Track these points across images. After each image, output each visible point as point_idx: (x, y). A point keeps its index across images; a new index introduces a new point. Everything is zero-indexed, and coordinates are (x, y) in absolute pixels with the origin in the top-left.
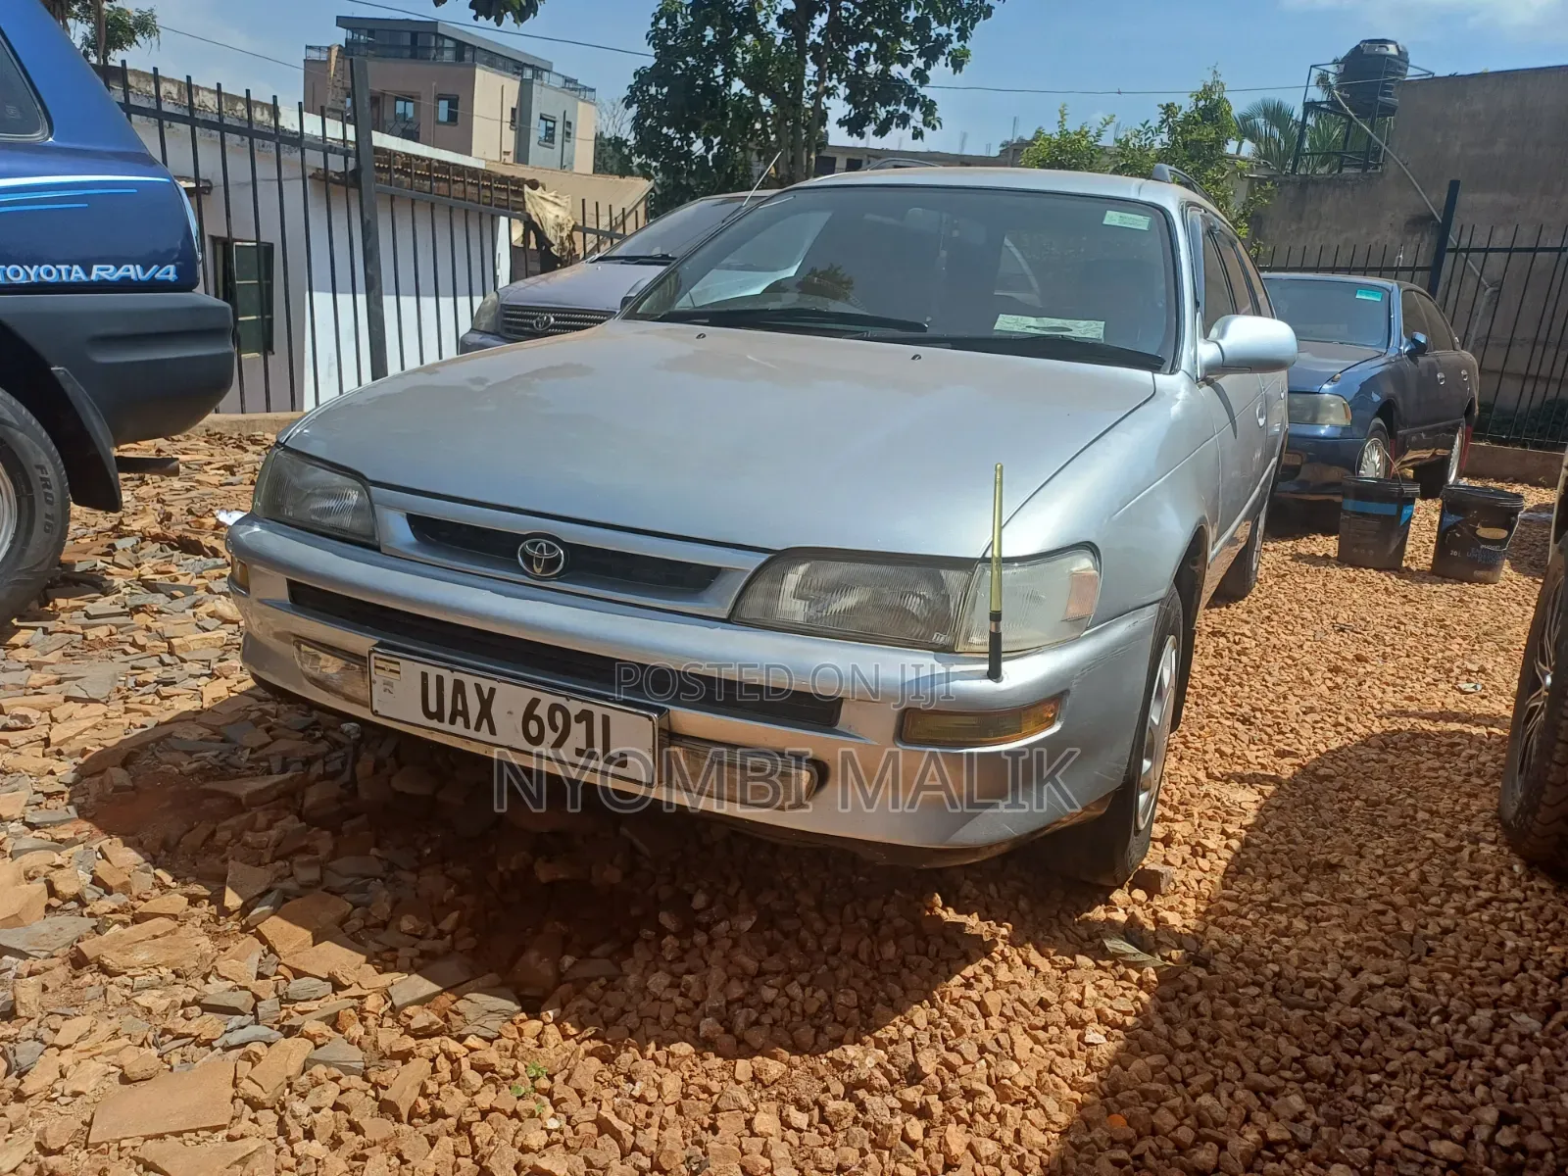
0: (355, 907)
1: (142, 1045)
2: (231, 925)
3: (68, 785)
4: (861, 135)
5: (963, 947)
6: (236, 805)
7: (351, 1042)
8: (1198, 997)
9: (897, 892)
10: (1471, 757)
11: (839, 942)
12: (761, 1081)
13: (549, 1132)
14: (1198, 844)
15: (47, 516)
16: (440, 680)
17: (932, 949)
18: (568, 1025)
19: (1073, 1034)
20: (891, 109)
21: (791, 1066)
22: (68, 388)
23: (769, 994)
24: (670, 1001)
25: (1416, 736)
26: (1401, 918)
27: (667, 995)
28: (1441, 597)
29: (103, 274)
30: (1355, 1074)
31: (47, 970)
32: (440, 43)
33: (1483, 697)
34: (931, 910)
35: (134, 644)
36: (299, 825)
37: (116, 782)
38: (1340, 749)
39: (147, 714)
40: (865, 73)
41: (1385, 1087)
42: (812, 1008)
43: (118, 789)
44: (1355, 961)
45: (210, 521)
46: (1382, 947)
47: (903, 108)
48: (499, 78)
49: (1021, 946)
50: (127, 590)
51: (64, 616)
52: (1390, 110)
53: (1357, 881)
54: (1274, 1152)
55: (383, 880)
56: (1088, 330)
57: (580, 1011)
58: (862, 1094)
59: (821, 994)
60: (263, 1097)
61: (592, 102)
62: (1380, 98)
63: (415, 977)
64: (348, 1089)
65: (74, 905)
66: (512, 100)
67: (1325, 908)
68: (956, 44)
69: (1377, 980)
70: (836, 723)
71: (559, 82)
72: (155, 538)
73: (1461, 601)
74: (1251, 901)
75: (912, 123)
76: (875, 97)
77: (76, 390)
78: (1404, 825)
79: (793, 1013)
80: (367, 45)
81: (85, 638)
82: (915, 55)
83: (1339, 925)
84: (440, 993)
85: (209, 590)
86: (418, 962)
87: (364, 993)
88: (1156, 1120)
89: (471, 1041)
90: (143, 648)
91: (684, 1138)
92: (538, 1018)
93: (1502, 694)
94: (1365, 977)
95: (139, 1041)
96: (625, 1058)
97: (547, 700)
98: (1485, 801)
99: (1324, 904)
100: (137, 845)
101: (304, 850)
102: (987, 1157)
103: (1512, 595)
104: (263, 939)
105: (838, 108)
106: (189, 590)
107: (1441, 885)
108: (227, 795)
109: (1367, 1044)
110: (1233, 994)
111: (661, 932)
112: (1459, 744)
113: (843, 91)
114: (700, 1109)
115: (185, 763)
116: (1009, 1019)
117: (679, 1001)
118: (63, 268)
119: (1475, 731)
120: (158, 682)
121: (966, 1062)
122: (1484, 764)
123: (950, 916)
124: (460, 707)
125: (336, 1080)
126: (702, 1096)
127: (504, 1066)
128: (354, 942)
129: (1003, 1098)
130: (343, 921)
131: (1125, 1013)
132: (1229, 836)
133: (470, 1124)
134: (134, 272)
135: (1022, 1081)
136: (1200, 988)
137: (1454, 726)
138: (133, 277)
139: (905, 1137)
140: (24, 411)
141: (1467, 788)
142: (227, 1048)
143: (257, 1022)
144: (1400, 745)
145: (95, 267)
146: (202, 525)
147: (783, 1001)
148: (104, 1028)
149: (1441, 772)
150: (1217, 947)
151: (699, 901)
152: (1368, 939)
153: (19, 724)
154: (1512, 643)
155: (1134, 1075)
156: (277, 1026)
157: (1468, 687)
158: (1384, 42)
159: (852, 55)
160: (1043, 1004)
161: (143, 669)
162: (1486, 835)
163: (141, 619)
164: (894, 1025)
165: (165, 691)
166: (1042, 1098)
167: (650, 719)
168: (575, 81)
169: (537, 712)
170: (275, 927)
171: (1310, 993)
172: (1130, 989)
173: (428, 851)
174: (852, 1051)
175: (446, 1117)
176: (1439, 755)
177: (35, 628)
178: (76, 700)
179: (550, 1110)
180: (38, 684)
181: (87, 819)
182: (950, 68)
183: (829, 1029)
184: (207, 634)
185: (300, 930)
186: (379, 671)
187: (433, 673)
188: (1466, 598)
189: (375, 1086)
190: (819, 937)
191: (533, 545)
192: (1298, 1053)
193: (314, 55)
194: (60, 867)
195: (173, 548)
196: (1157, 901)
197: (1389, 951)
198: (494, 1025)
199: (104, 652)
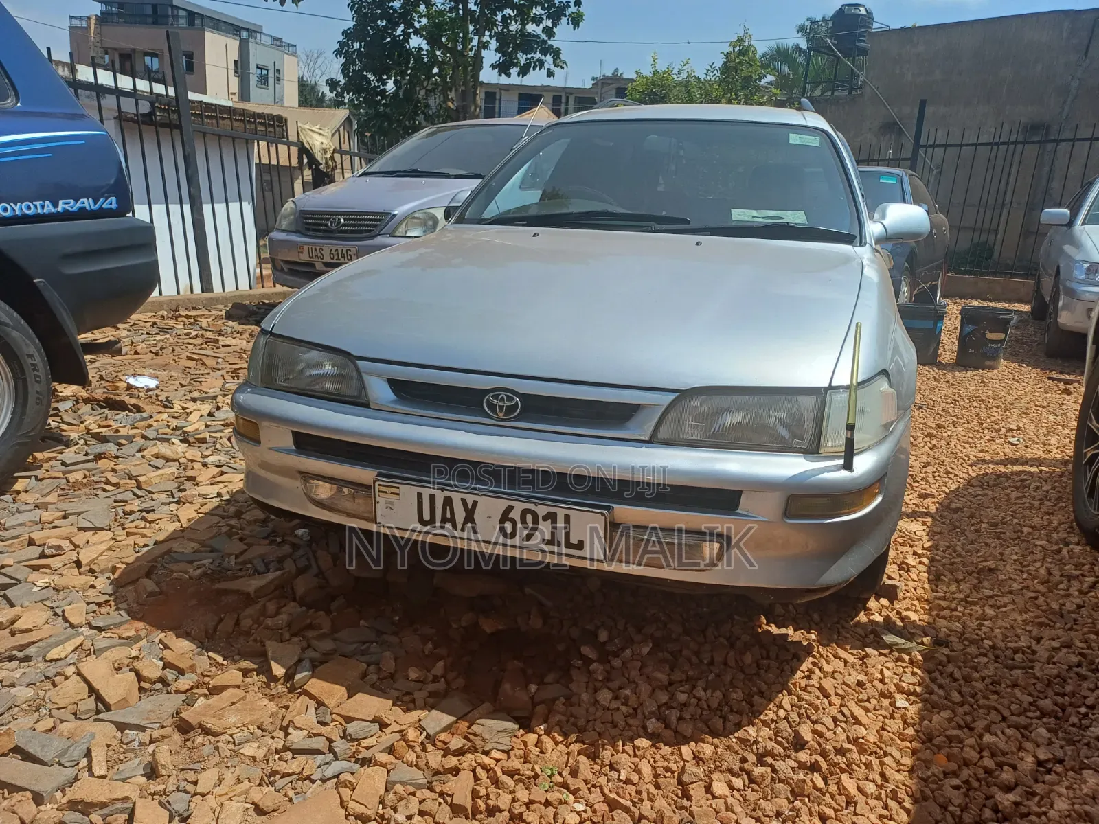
0: (369, 665)
1: (260, 785)
2: (280, 688)
3: (110, 595)
4: (509, 75)
5: (792, 651)
6: (248, 599)
7: (410, 765)
8: (950, 668)
9: (736, 617)
10: (1037, 488)
11: (712, 657)
12: (701, 759)
13: (579, 813)
14: (903, 563)
15: (37, 392)
16: (432, 497)
17: (773, 654)
18: (556, 735)
19: (886, 702)
20: (529, 56)
21: (716, 747)
22: (46, 294)
23: (682, 697)
24: (618, 709)
25: (999, 476)
26: (1048, 600)
27: (614, 705)
28: (969, 380)
29: (66, 206)
30: (1069, 709)
31: (163, 737)
32: (175, 12)
33: (1026, 446)
34: (760, 627)
35: (108, 482)
36: (299, 610)
37: (149, 589)
38: (957, 489)
39: (144, 536)
40: (509, 31)
41: (1090, 715)
42: (715, 705)
43: (151, 594)
44: (1035, 632)
45: (122, 385)
46: (1047, 621)
47: (538, 55)
48: (222, 37)
49: (828, 645)
50: (82, 442)
51: (46, 466)
52: (864, 52)
53: (1010, 578)
54: (1044, 767)
55: (377, 643)
56: (796, 218)
57: (559, 723)
58: (769, 760)
59: (718, 694)
60: (369, 812)
61: (294, 55)
62: (857, 44)
63: (434, 712)
64: (424, 800)
65: (159, 686)
66: (234, 55)
67: (1000, 599)
68: (573, 9)
69: (1056, 644)
70: (737, 507)
71: (269, 41)
72: (86, 401)
73: (982, 382)
74: (954, 599)
75: (546, 65)
76: (517, 48)
77: (53, 296)
78: (1019, 537)
79: (702, 709)
80: (119, 15)
81: (68, 481)
82: (545, 17)
83: (1014, 610)
84: (456, 722)
85: (144, 437)
86: (431, 700)
87: (403, 727)
88: (965, 756)
89: (495, 754)
90: (117, 485)
91: (670, 805)
92: (534, 732)
93: (1037, 443)
94: (1047, 643)
95: (257, 783)
96: (607, 754)
97: (519, 506)
98: (1060, 516)
99: (997, 596)
100: (187, 636)
101: (310, 627)
102: (872, 794)
103: (1011, 376)
104: (312, 697)
105: (491, 56)
106: (130, 439)
107: (1061, 576)
108: (237, 592)
109: (1068, 688)
110: (972, 663)
111: (587, 661)
112: (1026, 480)
113: (494, 44)
114: (670, 783)
115: (191, 570)
116: (843, 697)
117: (624, 709)
118: (38, 203)
119: (1031, 469)
120: (142, 511)
121: (829, 730)
122: (1047, 492)
123: (774, 629)
124: (448, 515)
125: (413, 794)
126: (667, 775)
127: (526, 770)
128: (377, 689)
129: (862, 751)
130: (364, 675)
131: (914, 684)
132: (919, 556)
133: (521, 814)
134: (88, 203)
135: (872, 739)
136: (949, 662)
137: (1019, 468)
138: (88, 208)
139: (815, 787)
140: (15, 314)
141: (1044, 509)
142: (324, 780)
143: (336, 758)
144: (991, 483)
145: (61, 202)
146: (117, 388)
147: (694, 701)
148: (229, 777)
149: (1024, 500)
150: (948, 632)
151: (603, 636)
152: (1037, 617)
153: (54, 552)
154: (1027, 409)
155: (938, 727)
156: (353, 760)
157: (1014, 440)
158: (857, 6)
159: (499, 18)
160: (860, 684)
161: (126, 501)
162: (1071, 539)
163: (103, 464)
164: (770, 709)
165: (150, 516)
166: (888, 749)
167: (603, 515)
168: (281, 40)
169: (511, 515)
170: (316, 686)
171: (1018, 657)
172: (907, 667)
173: (397, 618)
174: (752, 731)
175: (501, 811)
176: (1017, 488)
177: (29, 477)
178: (86, 529)
179: (571, 798)
180: (51, 519)
181: (140, 620)
182: (571, 26)
183: (731, 717)
184: (160, 472)
185: (337, 687)
186: (381, 494)
187: (426, 493)
188: (985, 380)
189: (442, 794)
190: (697, 653)
191: (496, 397)
192: (1031, 699)
193: (77, 23)
194: (136, 658)
195: (102, 407)
196: (897, 605)
197: (1052, 624)
198: (506, 741)
199: (87, 490)
